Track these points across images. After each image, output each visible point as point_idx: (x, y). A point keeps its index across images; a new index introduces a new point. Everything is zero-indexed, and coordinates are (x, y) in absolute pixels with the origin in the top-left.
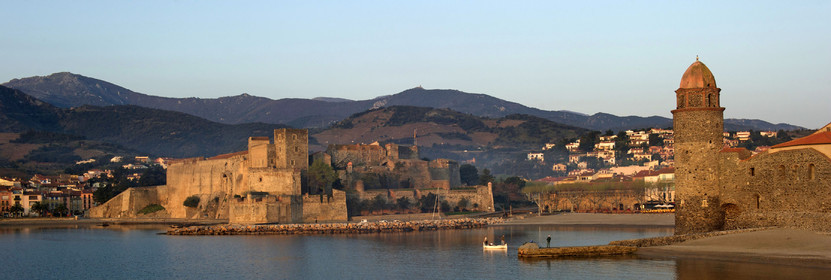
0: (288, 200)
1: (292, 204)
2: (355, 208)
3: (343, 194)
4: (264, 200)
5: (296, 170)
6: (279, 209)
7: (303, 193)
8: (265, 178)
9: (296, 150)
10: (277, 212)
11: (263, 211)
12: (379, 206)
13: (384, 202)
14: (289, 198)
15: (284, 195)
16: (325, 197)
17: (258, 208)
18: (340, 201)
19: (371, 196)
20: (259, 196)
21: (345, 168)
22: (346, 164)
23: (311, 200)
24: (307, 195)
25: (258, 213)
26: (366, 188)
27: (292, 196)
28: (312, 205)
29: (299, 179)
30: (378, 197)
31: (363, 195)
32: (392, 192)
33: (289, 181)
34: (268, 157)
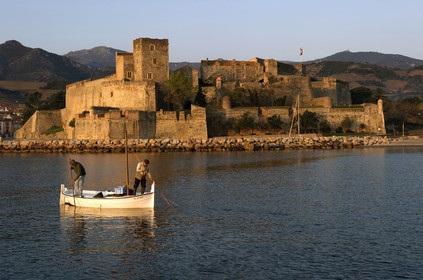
0: (136, 117)
1: (140, 121)
2: (216, 126)
3: (202, 111)
4: (107, 116)
5: (149, 84)
6: (125, 126)
7: (158, 110)
8: (116, 93)
9: (155, 62)
10: (122, 129)
11: (105, 128)
12: (247, 125)
13: (252, 120)
14: (137, 114)
15: (131, 111)
16: (182, 114)
17: (100, 125)
18: (199, 118)
19: (238, 114)
20: (101, 111)
21: (214, 85)
22: (215, 80)
23: (166, 117)
24: (161, 110)
25: (100, 130)
26: (234, 105)
27: (140, 112)
28: (167, 123)
29: (153, 94)
30: (246, 115)
31: (229, 112)
32: (263, 110)
33: (141, 95)
34: (125, 70)
